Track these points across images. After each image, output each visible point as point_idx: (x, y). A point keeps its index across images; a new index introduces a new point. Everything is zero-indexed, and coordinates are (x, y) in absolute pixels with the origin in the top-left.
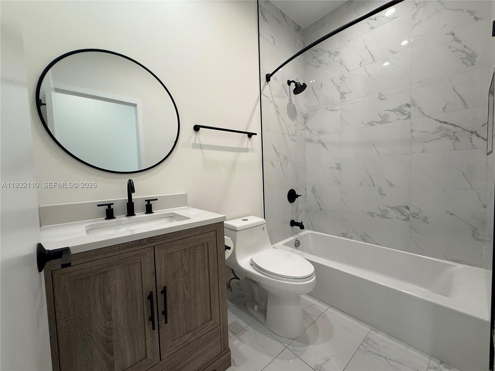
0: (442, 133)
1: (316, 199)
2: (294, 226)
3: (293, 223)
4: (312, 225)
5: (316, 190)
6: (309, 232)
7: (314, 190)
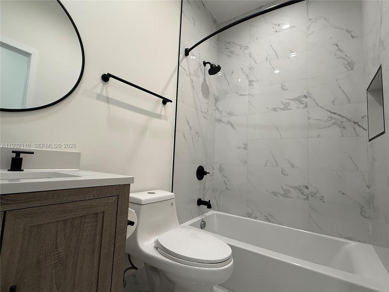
0: (332, 122)
1: (222, 177)
2: (201, 205)
3: (200, 202)
4: (217, 205)
5: (223, 169)
6: (215, 213)
7: (221, 169)
